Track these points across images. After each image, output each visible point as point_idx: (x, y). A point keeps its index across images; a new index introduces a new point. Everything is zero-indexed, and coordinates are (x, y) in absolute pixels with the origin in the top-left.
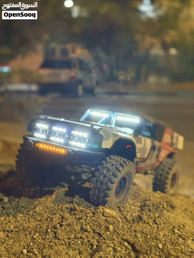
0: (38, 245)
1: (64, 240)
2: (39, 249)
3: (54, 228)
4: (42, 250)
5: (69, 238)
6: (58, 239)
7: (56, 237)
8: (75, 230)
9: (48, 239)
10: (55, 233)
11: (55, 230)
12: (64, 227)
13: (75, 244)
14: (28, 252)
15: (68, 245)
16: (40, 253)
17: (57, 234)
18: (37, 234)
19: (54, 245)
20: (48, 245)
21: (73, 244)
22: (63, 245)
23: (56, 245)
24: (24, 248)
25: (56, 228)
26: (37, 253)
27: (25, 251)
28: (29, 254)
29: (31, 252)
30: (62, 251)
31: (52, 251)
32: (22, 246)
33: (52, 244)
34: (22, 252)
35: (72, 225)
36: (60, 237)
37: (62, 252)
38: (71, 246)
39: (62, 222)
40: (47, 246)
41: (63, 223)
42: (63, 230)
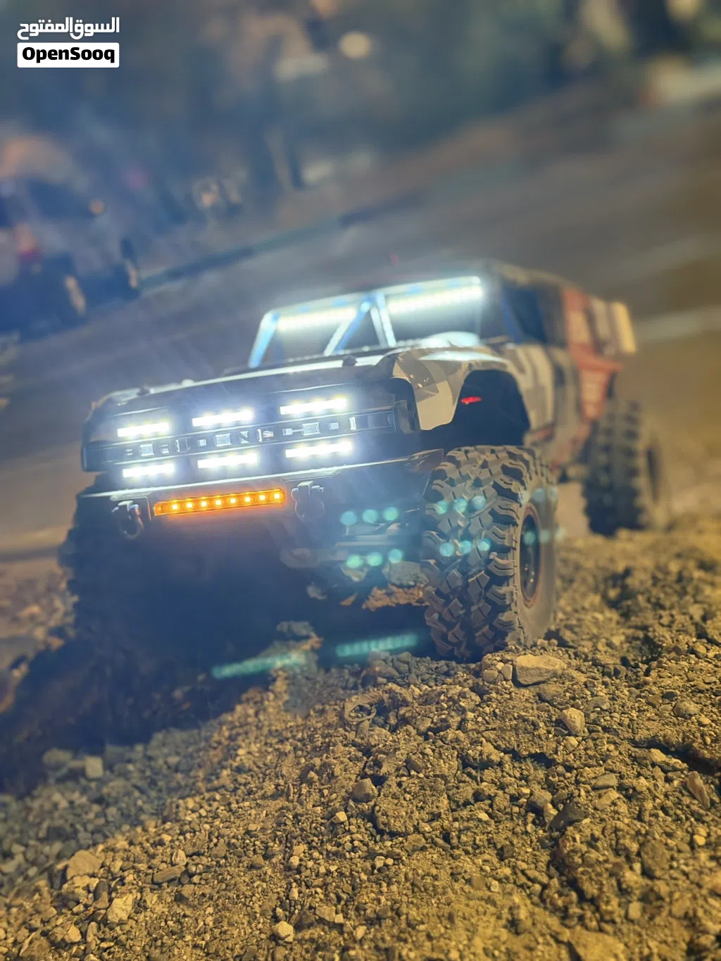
0: (325, 886)
1: (417, 830)
2: (339, 899)
3: (356, 801)
4: (351, 899)
5: (435, 817)
6: (393, 835)
7: (381, 832)
8: (443, 777)
9: (354, 849)
10: (371, 817)
11: (366, 807)
12: (392, 781)
13: (468, 829)
14: (298, 928)
15: (440, 841)
16: (352, 913)
17: (383, 819)
18: (301, 848)
19: (390, 861)
20: (365, 871)
21: (460, 831)
22: (423, 849)
23: (397, 859)
24: (276, 919)
25: (368, 798)
26: (339, 919)
27: (285, 929)
28: (307, 934)
29: (310, 926)
30: (434, 871)
31: (394, 888)
32: (263, 914)
33: (379, 863)
34: (275, 937)
35: (420, 763)
36: (397, 826)
37: (435, 878)
38: (455, 841)
39: (378, 764)
40: (364, 877)
41: (384, 770)
42: (394, 796)
